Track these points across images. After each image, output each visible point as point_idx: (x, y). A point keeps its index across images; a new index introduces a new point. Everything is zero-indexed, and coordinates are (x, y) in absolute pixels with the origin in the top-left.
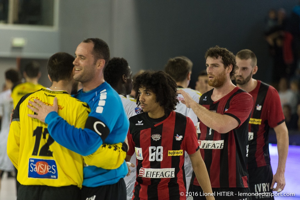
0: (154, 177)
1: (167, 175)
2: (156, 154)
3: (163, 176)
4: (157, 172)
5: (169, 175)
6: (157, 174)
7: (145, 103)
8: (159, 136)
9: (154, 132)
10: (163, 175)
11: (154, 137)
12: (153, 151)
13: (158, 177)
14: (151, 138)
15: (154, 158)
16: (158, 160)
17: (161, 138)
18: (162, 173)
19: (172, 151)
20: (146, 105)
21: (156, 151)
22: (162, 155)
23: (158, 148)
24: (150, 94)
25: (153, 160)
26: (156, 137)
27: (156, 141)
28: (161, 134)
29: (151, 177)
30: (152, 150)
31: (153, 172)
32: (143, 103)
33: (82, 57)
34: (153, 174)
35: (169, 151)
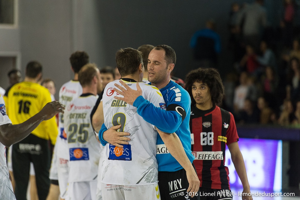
0: (207, 159)
1: (218, 157)
2: (207, 139)
3: (214, 159)
4: (209, 155)
5: (219, 157)
6: (209, 156)
7: (201, 95)
8: (209, 123)
9: (205, 120)
10: (214, 157)
11: (205, 125)
12: (204, 137)
13: (210, 159)
14: (203, 125)
15: (206, 142)
16: (209, 144)
17: (211, 125)
18: (213, 155)
19: (221, 137)
20: (202, 97)
21: (207, 136)
22: (212, 140)
23: (209, 133)
24: (205, 88)
25: (205, 144)
26: (207, 124)
27: (207, 127)
28: (211, 122)
29: (204, 159)
30: (204, 135)
31: (206, 155)
32: (199, 96)
33: (156, 63)
34: (205, 156)
35: (219, 136)
